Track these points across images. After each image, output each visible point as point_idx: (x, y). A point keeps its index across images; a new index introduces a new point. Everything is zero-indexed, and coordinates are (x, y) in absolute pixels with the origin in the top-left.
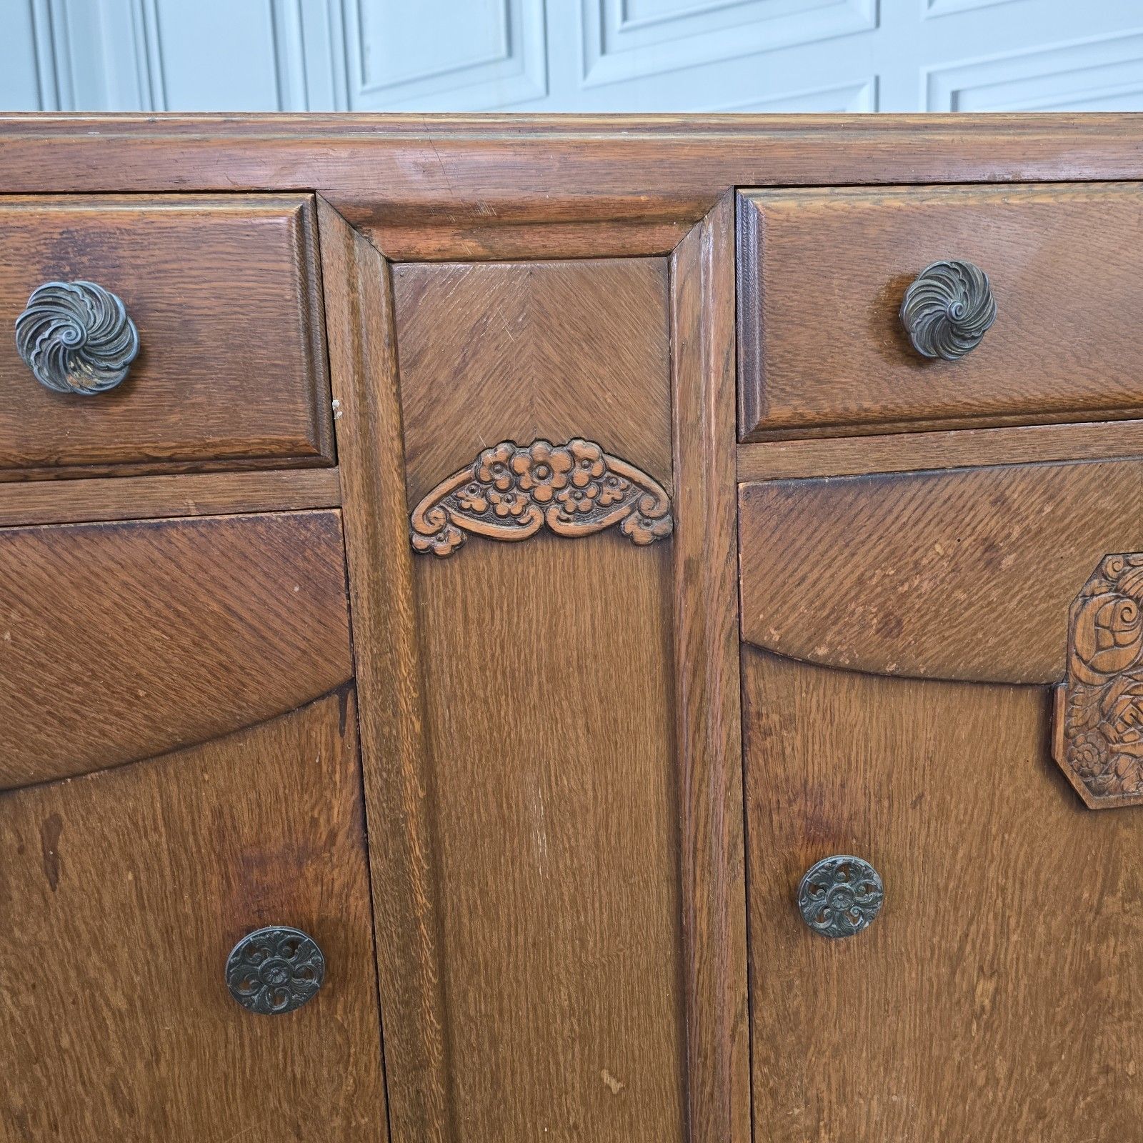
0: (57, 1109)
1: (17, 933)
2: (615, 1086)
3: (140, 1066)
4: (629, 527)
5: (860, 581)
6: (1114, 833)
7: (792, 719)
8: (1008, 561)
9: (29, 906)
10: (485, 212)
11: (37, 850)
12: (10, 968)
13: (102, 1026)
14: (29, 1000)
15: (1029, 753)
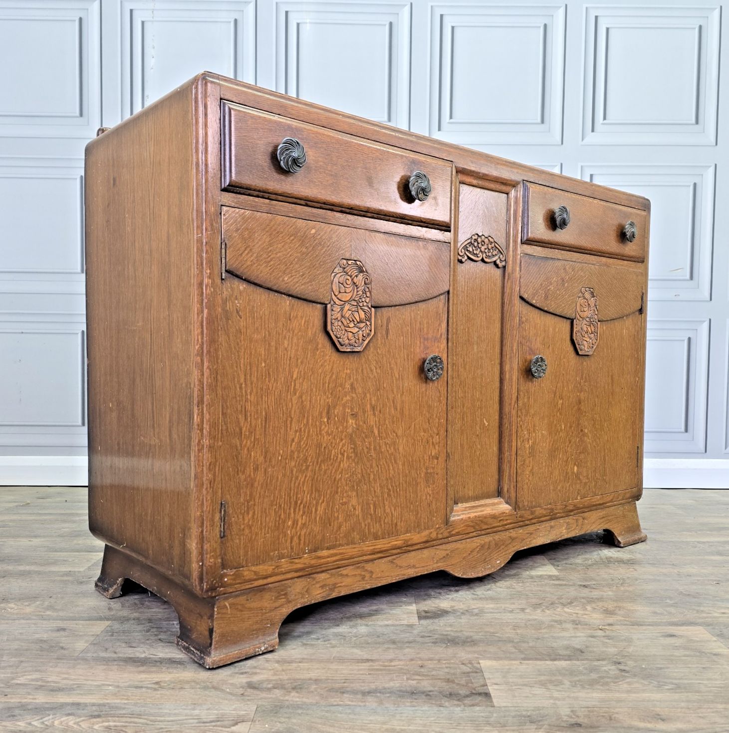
0: (381, 406)
1: (378, 350)
2: (487, 424)
3: (399, 395)
4: (498, 262)
5: (541, 285)
6: (583, 363)
7: (527, 319)
8: (566, 285)
9: (382, 343)
10: (481, 175)
11: (384, 327)
12: (376, 361)
13: (393, 382)
14: (379, 371)
15: (568, 338)
